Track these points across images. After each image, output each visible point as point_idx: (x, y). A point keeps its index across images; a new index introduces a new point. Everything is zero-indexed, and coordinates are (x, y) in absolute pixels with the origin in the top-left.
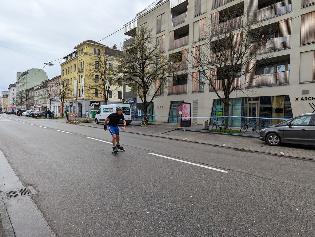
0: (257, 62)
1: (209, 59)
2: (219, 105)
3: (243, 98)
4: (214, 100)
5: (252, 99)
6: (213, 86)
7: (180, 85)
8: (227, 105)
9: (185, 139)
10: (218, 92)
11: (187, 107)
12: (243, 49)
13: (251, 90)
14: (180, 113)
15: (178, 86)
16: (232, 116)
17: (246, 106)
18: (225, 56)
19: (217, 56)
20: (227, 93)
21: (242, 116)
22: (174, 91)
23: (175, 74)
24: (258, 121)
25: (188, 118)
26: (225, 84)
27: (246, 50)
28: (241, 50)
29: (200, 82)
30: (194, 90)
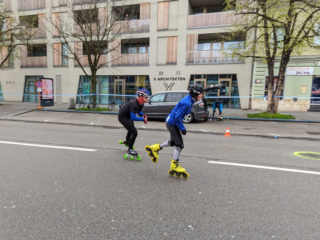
0: (122, 40)
1: (73, 29)
2: (86, 83)
3: (110, 76)
4: (81, 76)
5: (118, 77)
6: (78, 61)
7: (37, 56)
8: (95, 83)
9: (46, 121)
10: (85, 69)
11: (48, 83)
12: (109, 26)
13: (117, 68)
14: (39, 90)
15: (35, 57)
16: (100, 93)
17: (113, 84)
18: (91, 29)
19: (81, 28)
20: (94, 70)
21: (109, 94)
22: (29, 63)
23: (29, 42)
24: (124, 98)
25: (50, 96)
26: (91, 60)
27: (111, 27)
28: (106, 26)
29: (62, 55)
30: (56, 64)
